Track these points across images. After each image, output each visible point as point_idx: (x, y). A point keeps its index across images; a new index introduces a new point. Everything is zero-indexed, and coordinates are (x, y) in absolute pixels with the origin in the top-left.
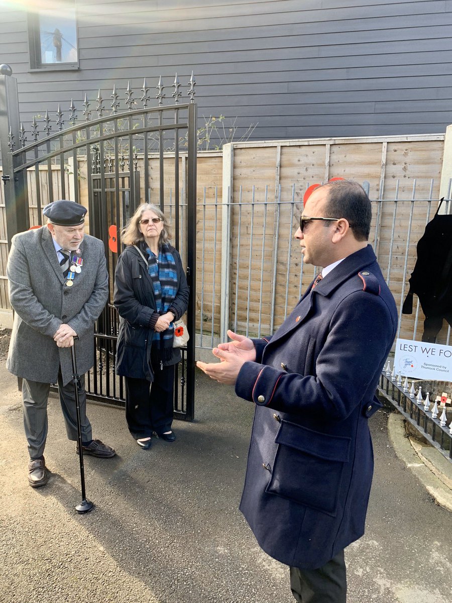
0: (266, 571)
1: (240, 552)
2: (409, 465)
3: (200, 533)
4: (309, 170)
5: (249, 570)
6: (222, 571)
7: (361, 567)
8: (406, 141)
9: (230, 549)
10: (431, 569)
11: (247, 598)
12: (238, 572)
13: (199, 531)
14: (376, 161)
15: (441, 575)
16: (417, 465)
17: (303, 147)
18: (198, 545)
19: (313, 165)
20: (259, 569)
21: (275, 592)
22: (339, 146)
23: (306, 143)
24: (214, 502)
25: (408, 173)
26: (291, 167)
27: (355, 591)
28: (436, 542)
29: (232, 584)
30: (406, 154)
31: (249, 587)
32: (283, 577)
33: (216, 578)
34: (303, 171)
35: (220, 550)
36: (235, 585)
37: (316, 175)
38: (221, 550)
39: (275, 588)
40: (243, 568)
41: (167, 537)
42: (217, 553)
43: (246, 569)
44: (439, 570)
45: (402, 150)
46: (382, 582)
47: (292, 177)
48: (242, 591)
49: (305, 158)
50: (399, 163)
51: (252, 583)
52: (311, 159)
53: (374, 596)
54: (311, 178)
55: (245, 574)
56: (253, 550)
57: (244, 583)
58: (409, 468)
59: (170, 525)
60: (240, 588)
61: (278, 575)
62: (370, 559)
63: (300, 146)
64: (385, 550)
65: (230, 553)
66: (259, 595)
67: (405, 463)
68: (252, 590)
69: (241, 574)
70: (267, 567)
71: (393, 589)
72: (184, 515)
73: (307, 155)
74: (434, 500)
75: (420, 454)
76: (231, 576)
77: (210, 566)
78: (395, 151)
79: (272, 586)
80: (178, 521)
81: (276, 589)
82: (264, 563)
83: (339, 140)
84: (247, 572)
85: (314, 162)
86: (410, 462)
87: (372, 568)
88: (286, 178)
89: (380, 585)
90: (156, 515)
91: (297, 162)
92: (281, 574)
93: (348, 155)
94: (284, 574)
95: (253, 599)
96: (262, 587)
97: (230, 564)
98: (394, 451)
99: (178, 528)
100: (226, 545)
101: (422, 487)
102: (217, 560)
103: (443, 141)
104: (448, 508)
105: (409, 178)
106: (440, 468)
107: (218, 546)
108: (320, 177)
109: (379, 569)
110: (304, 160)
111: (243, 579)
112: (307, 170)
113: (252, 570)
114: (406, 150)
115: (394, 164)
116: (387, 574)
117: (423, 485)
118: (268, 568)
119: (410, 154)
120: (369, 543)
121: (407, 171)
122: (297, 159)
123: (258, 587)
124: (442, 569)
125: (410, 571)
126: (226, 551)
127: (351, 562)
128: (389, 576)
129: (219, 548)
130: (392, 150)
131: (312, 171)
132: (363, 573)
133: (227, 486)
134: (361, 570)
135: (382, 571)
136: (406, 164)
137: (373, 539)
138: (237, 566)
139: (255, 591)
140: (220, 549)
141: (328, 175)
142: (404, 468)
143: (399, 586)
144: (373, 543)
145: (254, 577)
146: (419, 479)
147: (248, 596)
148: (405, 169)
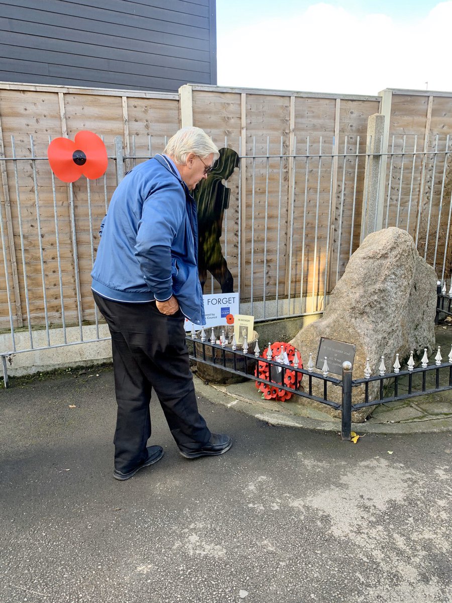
0: (206, 557)
1: (165, 558)
2: (229, 405)
3: (102, 568)
4: (41, 122)
5: (190, 568)
6: (166, 588)
7: (273, 502)
8: (145, 97)
9: (152, 562)
10: (315, 474)
11: (214, 593)
12: (182, 578)
13: (100, 567)
14: (117, 116)
15: (324, 474)
16: (234, 403)
17: (28, 92)
18: (113, 581)
19: (45, 116)
20: (199, 560)
21: (233, 570)
22: (74, 95)
23: (32, 89)
24: (86, 527)
25: (150, 131)
26: (17, 116)
27: (287, 523)
28: (298, 453)
29: (188, 592)
30: (146, 111)
31: (206, 583)
32: (225, 552)
33: (166, 598)
34: (32, 122)
35: (143, 570)
36: (192, 591)
37: (50, 128)
38: (144, 568)
39: (228, 566)
40: (183, 570)
41: (65, 598)
42: (142, 574)
43: (187, 569)
44: (319, 472)
45: (142, 107)
46: (297, 503)
47: (19, 130)
48: (203, 591)
49: (33, 106)
50: (141, 120)
51: (205, 576)
52: (41, 109)
53: (302, 518)
54: (45, 132)
55: (190, 574)
56: (174, 547)
57: (199, 582)
58: (231, 408)
59: (55, 583)
60: (199, 589)
61: (220, 553)
62: (272, 492)
63: (24, 91)
64: (274, 479)
65: (156, 565)
66: (223, 583)
67: (224, 405)
68: (211, 583)
69: (187, 577)
70: (203, 553)
71: (308, 504)
72: (63, 562)
73: (35, 104)
74: (267, 423)
75: (228, 394)
76: (178, 585)
77: (148, 593)
78: (135, 107)
79: (225, 566)
80: (62, 573)
81: (231, 566)
82: (197, 552)
83: (73, 89)
84: (190, 571)
85: (46, 113)
86: (228, 403)
87: (280, 498)
88: (11, 130)
89: (297, 507)
90: (26, 585)
91: (23, 112)
92: (221, 550)
93: (85, 108)
94: (224, 549)
95: (220, 590)
96: (218, 573)
97: (167, 575)
98: (208, 400)
99: (69, 580)
100: (143, 561)
101: (252, 418)
102: (149, 581)
103: (178, 101)
104: (282, 425)
105: (152, 136)
106: (251, 398)
107: (136, 568)
108: (56, 132)
109: (285, 495)
110: (32, 109)
111: (193, 579)
112: (37, 121)
113: (193, 566)
114: (146, 107)
115: (136, 121)
116: (294, 496)
117: (251, 416)
118: (205, 553)
119: (151, 111)
120: (259, 480)
121: (149, 129)
122: (23, 107)
123: (214, 576)
124: (319, 469)
125: (305, 484)
126: (150, 566)
127: (262, 503)
128: (297, 496)
129: (139, 569)
130: (132, 105)
131: (45, 123)
132: (278, 506)
133: (85, 504)
134: (275, 504)
135: (288, 495)
136: (147, 121)
137: (259, 476)
138: (175, 572)
139: (215, 582)
140: (141, 569)
141: (66, 129)
142: (227, 409)
143: (309, 499)
144: (262, 478)
145: (201, 571)
146: (245, 413)
147: (214, 591)
148: (147, 127)
